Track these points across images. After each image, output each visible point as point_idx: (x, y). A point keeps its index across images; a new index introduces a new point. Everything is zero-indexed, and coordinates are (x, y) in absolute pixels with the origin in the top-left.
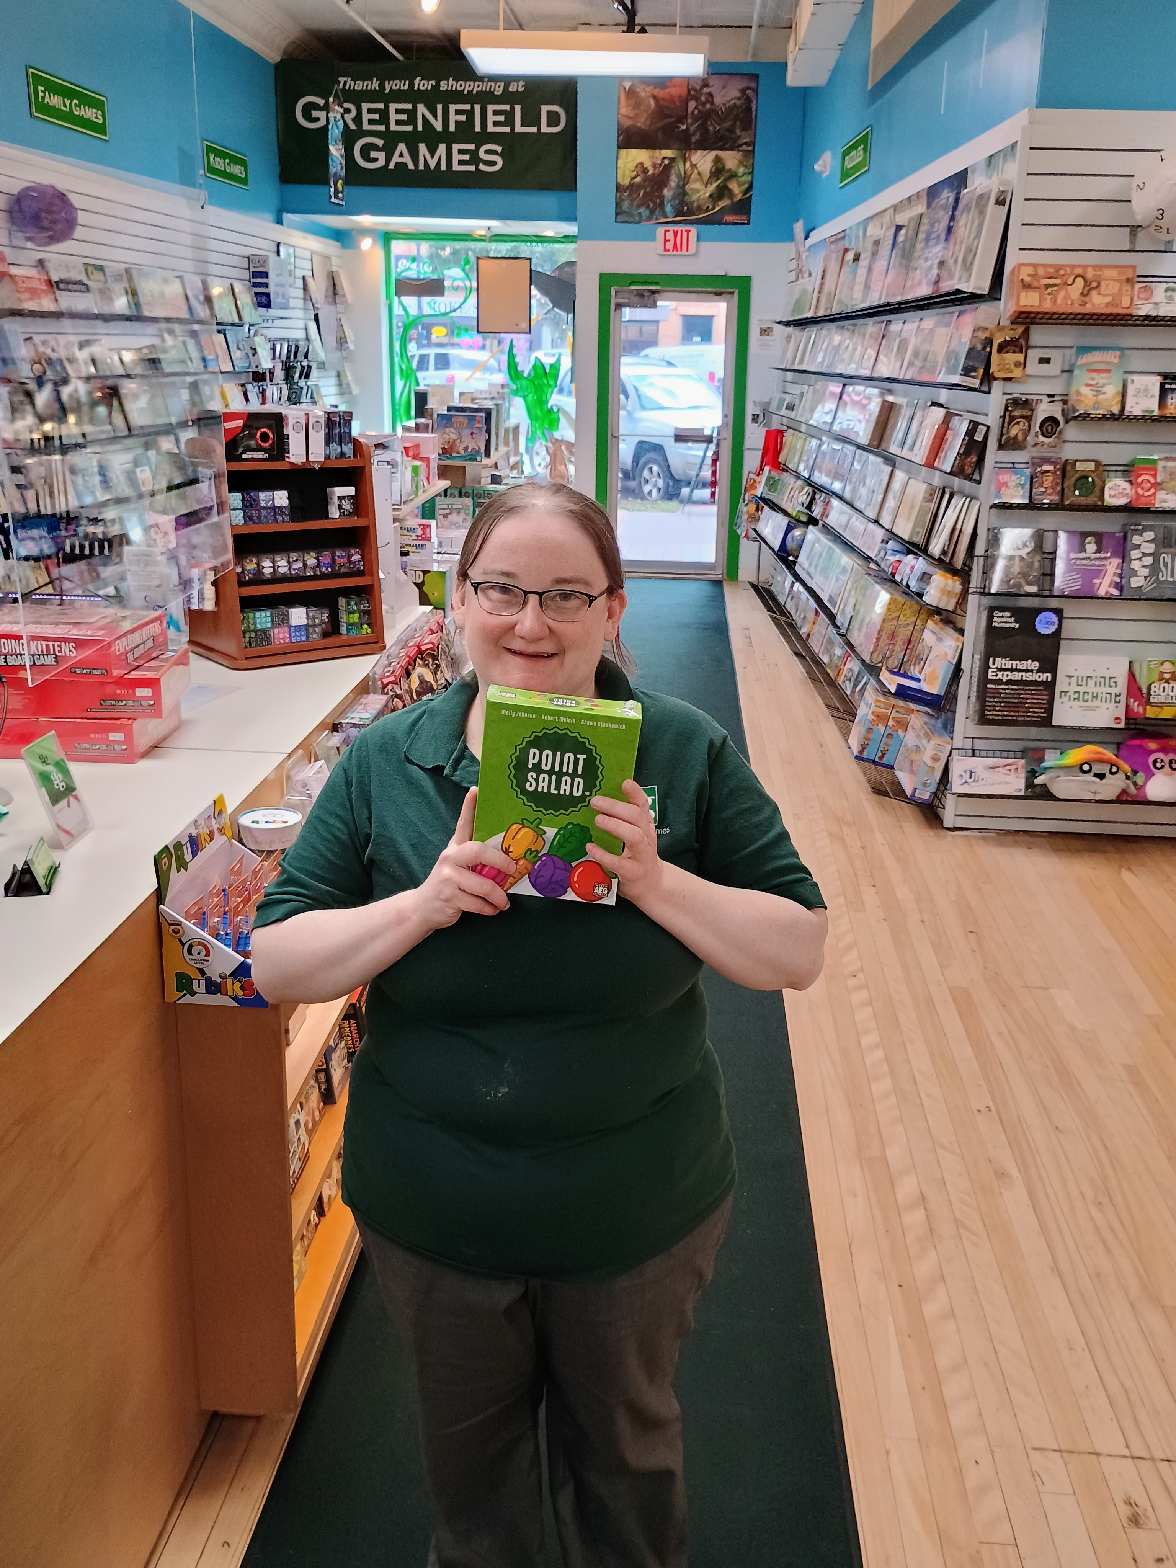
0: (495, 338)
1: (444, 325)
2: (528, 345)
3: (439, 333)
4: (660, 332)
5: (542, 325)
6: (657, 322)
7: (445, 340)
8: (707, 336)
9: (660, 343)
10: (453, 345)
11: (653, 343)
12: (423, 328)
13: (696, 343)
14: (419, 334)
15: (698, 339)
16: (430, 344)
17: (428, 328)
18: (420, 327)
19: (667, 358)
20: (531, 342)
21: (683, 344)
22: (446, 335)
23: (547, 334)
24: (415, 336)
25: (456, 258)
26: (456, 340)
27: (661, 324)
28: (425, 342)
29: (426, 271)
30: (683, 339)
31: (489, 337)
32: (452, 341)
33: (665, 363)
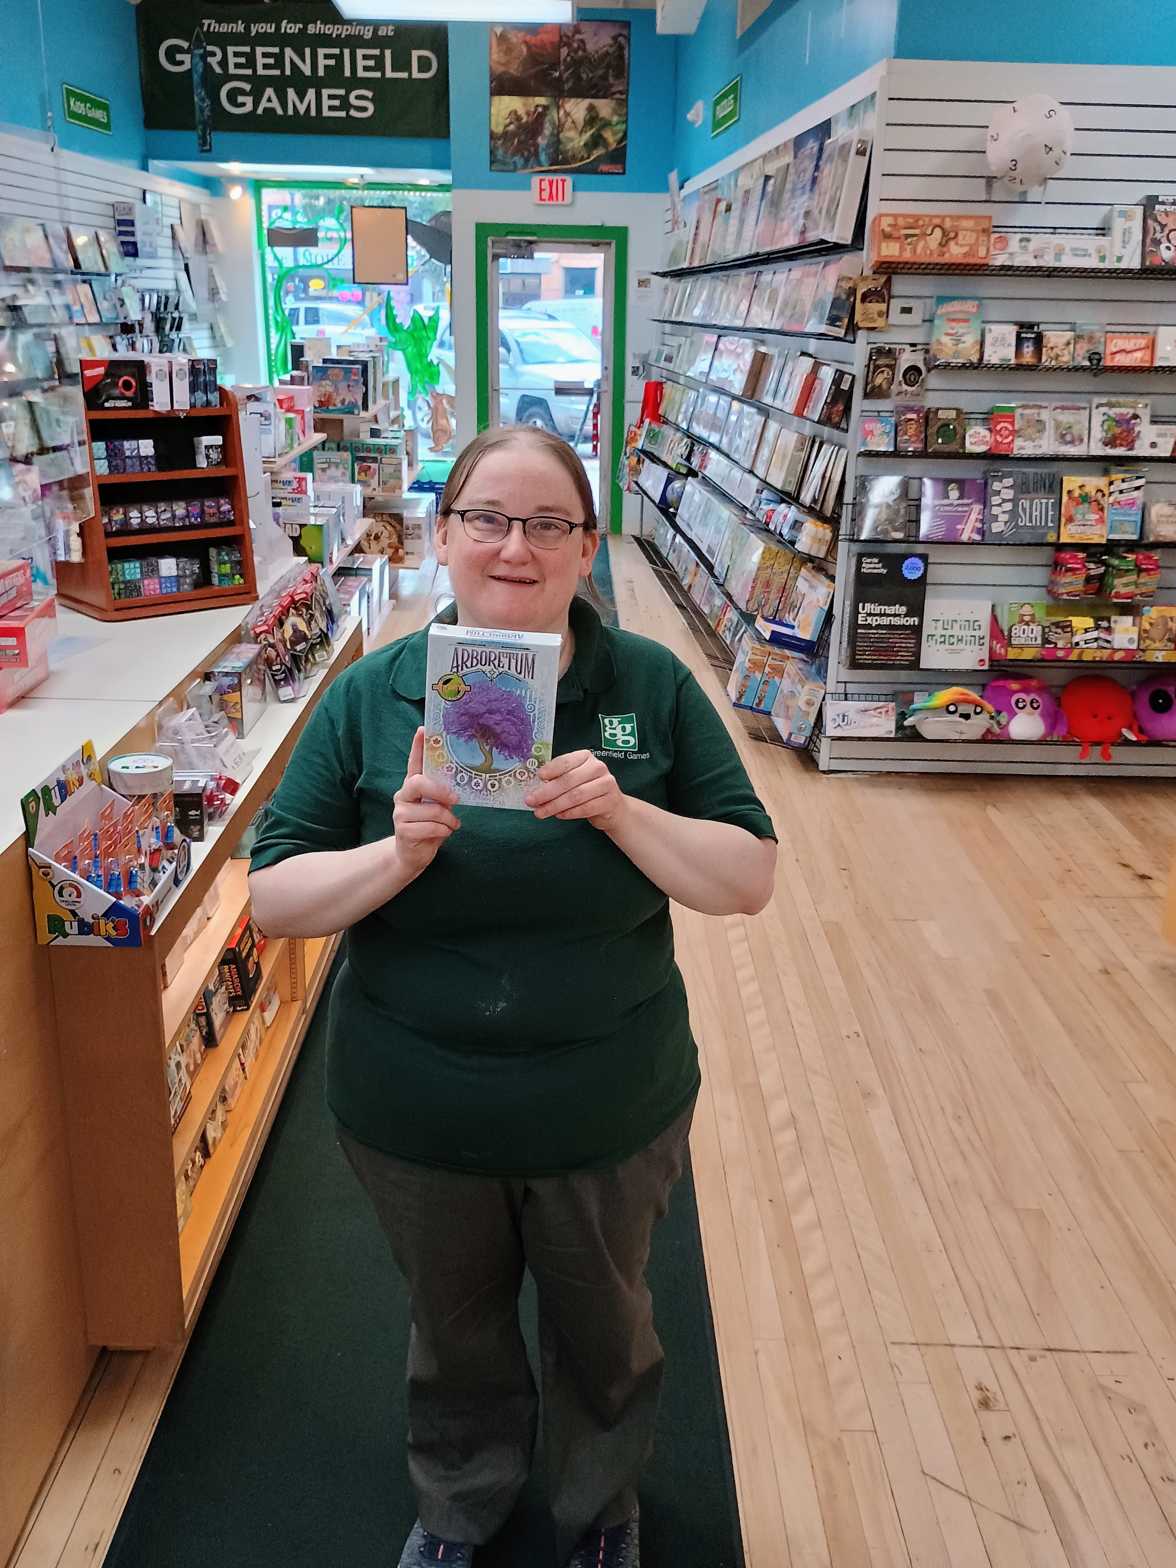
0: (374, 290)
1: (321, 278)
2: (408, 298)
3: (316, 286)
4: (543, 285)
5: (423, 277)
6: (540, 274)
7: (324, 293)
8: (589, 289)
9: (542, 297)
10: (331, 299)
11: (536, 296)
12: (300, 281)
13: (579, 297)
14: (295, 286)
15: (582, 292)
16: (308, 298)
17: (305, 281)
18: (297, 280)
19: (549, 312)
20: (412, 295)
21: (565, 298)
22: (324, 288)
23: (427, 287)
24: (292, 289)
25: (330, 208)
26: (335, 293)
27: (543, 277)
28: (302, 296)
29: (302, 222)
30: (566, 292)
31: (368, 290)
32: (330, 295)
33: (547, 317)
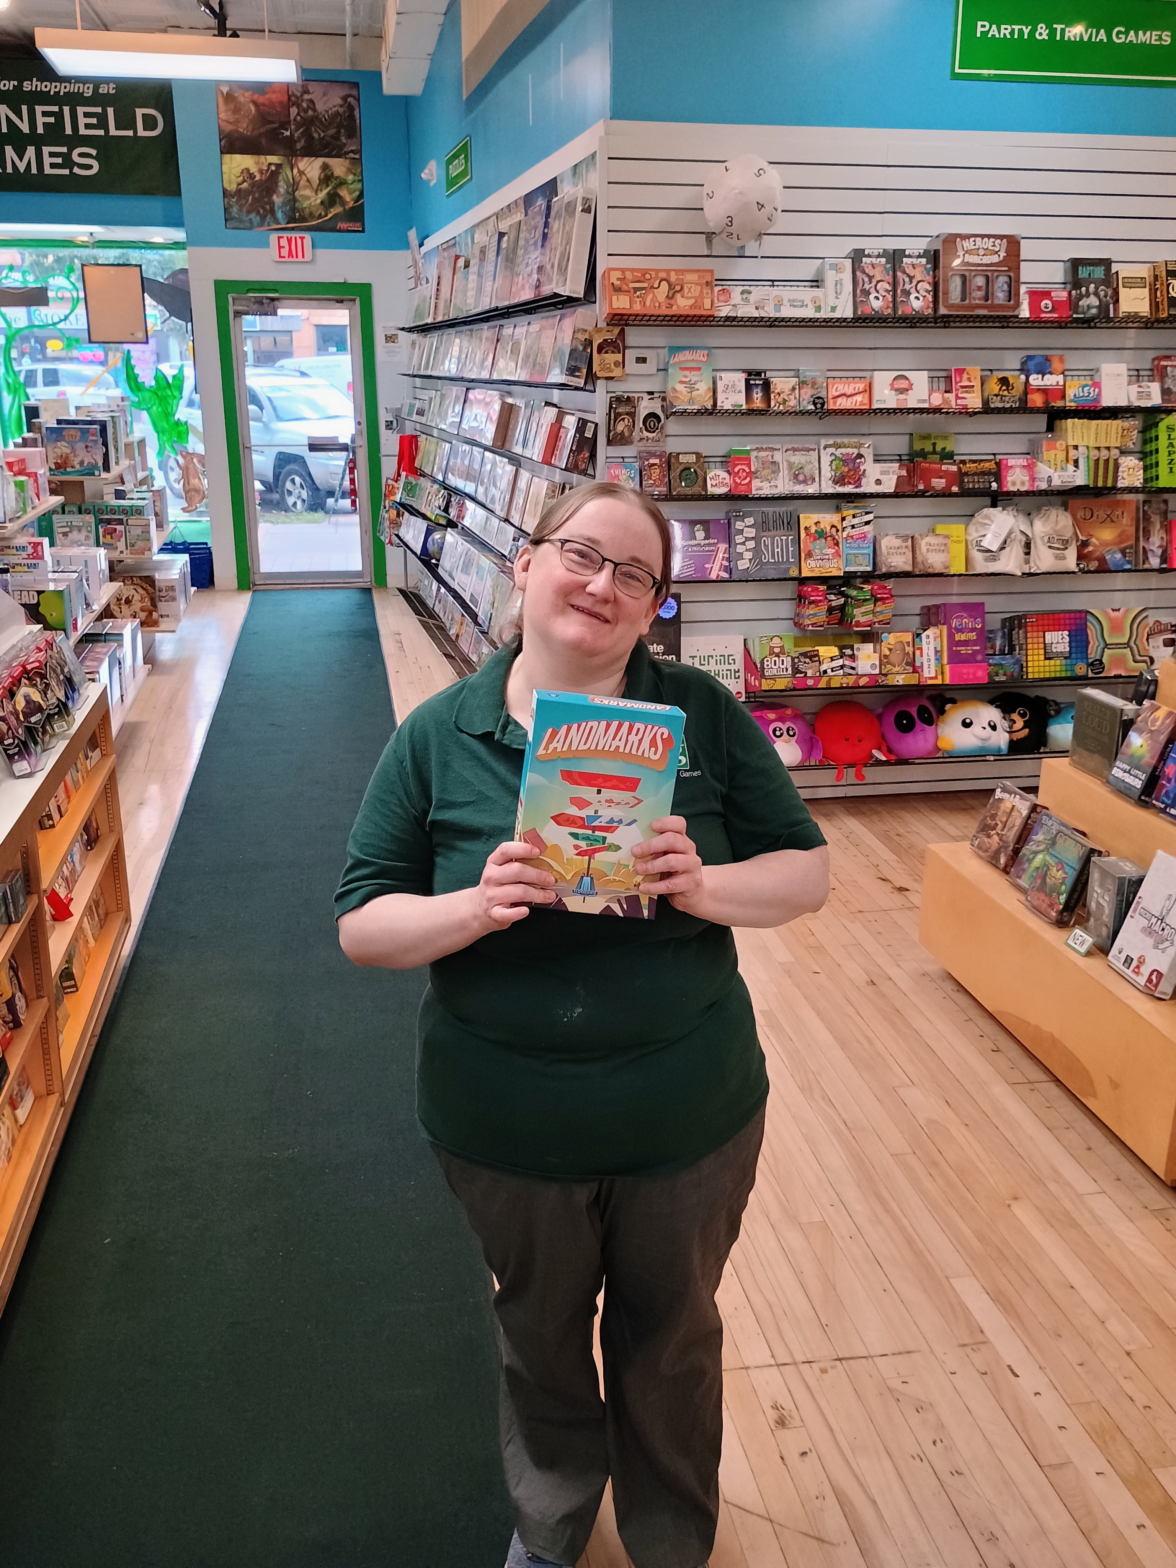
0: (117, 350)
1: (60, 338)
2: (154, 358)
3: (54, 347)
4: (294, 343)
5: (168, 336)
6: (291, 332)
7: (63, 354)
8: (341, 347)
9: (295, 354)
10: (71, 360)
11: (288, 354)
12: (36, 342)
13: (333, 354)
14: (31, 347)
15: (335, 349)
16: (45, 359)
17: (42, 342)
18: (33, 341)
19: (303, 369)
20: (158, 355)
21: (318, 355)
22: (63, 349)
23: (174, 346)
24: (28, 351)
25: (63, 267)
26: (75, 353)
27: (294, 334)
28: (40, 357)
29: (32, 282)
30: (319, 350)
31: (111, 350)
32: (70, 355)
33: (299, 374)
